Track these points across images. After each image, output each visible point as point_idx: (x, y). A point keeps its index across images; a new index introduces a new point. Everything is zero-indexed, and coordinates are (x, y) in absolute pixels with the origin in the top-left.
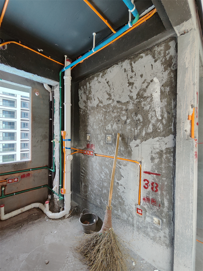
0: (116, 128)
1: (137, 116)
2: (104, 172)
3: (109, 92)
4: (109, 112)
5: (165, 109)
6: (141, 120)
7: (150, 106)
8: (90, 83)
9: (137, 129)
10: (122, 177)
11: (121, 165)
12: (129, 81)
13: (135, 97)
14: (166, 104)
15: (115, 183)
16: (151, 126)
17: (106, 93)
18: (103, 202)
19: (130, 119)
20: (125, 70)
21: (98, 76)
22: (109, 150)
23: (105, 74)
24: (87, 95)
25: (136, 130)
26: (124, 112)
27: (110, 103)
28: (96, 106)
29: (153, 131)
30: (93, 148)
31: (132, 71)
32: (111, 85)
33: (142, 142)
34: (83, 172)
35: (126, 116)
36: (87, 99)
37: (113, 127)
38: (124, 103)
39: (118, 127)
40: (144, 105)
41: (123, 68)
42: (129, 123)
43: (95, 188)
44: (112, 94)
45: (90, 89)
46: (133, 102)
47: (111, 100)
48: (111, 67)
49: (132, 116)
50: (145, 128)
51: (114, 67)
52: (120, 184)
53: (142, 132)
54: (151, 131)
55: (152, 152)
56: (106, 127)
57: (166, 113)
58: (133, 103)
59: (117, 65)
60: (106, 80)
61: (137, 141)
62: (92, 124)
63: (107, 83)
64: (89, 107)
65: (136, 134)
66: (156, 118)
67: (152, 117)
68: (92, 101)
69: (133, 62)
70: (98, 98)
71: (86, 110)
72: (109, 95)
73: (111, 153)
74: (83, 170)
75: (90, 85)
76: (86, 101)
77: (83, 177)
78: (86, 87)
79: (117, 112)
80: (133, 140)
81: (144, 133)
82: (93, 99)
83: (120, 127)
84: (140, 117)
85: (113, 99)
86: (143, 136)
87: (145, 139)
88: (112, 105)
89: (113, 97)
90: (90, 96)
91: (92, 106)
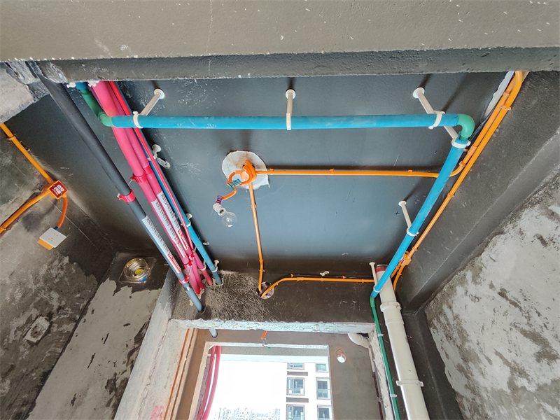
3: (527, 328)
8: (450, 307)
17: (517, 334)
20: (541, 239)
21: (462, 282)
23: (481, 269)
24: (458, 343)
28: (507, 390)
32: (521, 299)
36: (465, 360)
41: (530, 234)
44: (546, 334)
45: (459, 324)
48: (487, 246)
51: (498, 245)
59: (503, 236)
60: (492, 286)
63: (502, 294)
64: (483, 390)
68: (481, 366)
69: (554, 208)
70: (500, 355)
71: (478, 402)
75: (455, 311)
76: (464, 366)
78: (447, 319)
82: (482, 357)
89: (558, 348)
90: (469, 347)
91: (492, 388)
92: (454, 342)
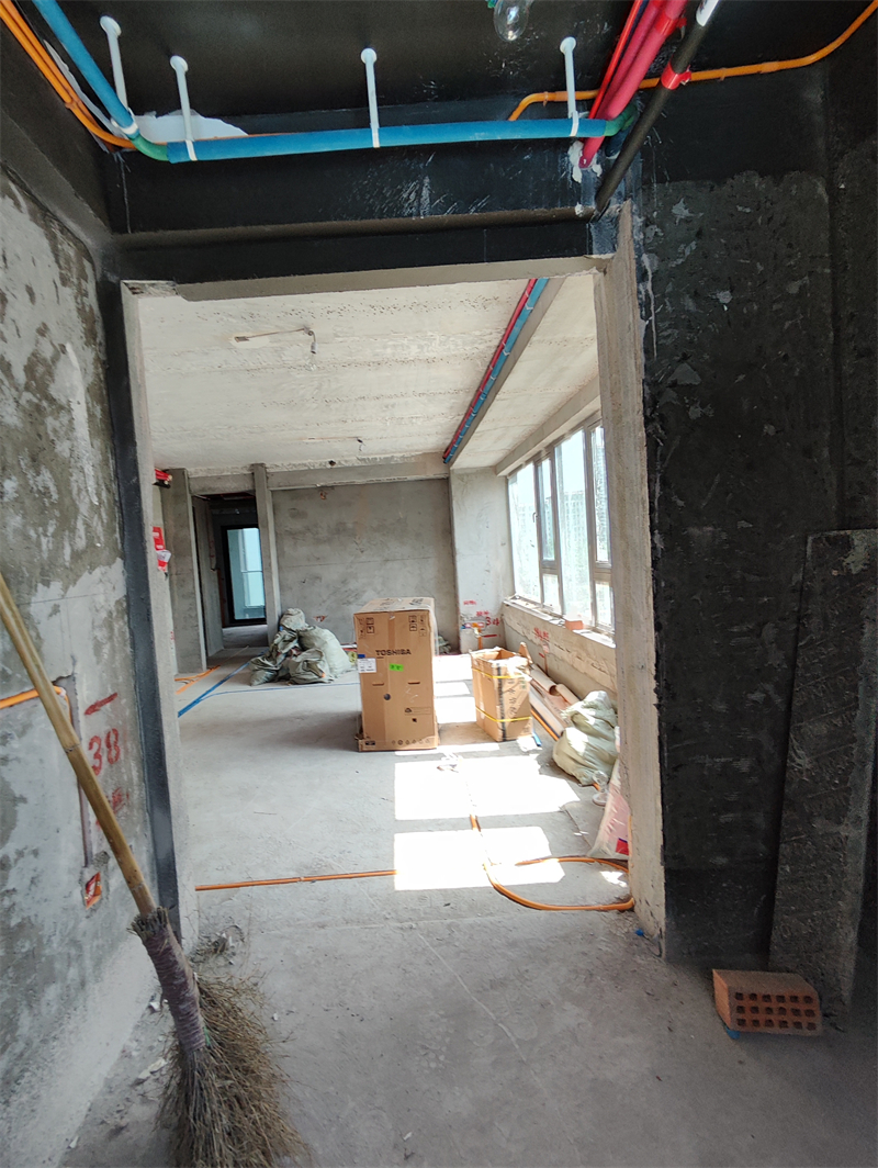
1: (38, 474)
5: (100, 475)
6: (55, 496)
7: (69, 443)
9: (45, 534)
13: (19, 374)
14: (100, 457)
16: (81, 527)
19: (13, 478)
25: (42, 538)
29: (87, 547)
33: (66, 589)
40: (55, 431)
42: (16, 499)
46: (15, 393)
49: (19, 465)
50: (67, 533)
53: (63, 548)
54: (84, 543)
55: (93, 623)
58: (17, 402)
66: (87, 500)
80: (40, 586)
81: (67, 551)
84: (46, 478)
86: (67, 564)
87: (71, 577)
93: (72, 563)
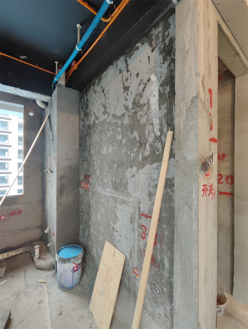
0: (111, 151)
1: (132, 134)
2: (100, 212)
3: (104, 104)
4: (104, 130)
5: (164, 120)
6: (138, 139)
7: (146, 117)
8: (87, 95)
9: (133, 152)
10: (118, 220)
11: (116, 202)
12: (124, 85)
13: (130, 107)
14: (166, 111)
15: (111, 228)
16: (148, 147)
17: (101, 106)
18: (99, 252)
19: (125, 138)
20: (120, 70)
21: (94, 85)
22: (105, 182)
23: (101, 80)
24: (85, 110)
25: (131, 153)
26: (119, 129)
27: (105, 118)
28: (92, 124)
29: (150, 154)
30: (90, 179)
31: (128, 71)
32: (107, 94)
33: (138, 170)
34: (81, 210)
35: (121, 135)
36: (85, 116)
37: (109, 151)
38: (120, 117)
39: (114, 150)
40: (141, 116)
41: (118, 67)
42: (125, 144)
43: (92, 233)
44: (107, 106)
45: (87, 102)
46: (128, 113)
47: (107, 114)
48: (106, 69)
49: (127, 134)
50: (141, 151)
51: (110, 69)
52: (115, 230)
53: (139, 156)
54: (149, 153)
55: (149, 184)
56: (102, 151)
57: (166, 125)
58: (128, 116)
59: (112, 66)
60: (101, 87)
61: (133, 168)
62: (88, 149)
63: (103, 91)
64: (86, 125)
65: (132, 159)
66: (153, 135)
67: (149, 133)
68: (88, 118)
69: (128, 58)
70: (94, 113)
71: (84, 130)
72: (105, 107)
73: (107, 186)
74: (81, 208)
75: (87, 97)
76: (84, 118)
77: (81, 217)
78: (84, 100)
79: (113, 129)
80: (129, 168)
81: (140, 157)
82: (90, 115)
83: (115, 150)
84: (136, 134)
85: (108, 112)
86: (140, 161)
87: (141, 166)
88: (108, 120)
89: (108, 110)
90: (87, 111)
91: (89, 125)
92: (84, 110)
93: (142, 161)
